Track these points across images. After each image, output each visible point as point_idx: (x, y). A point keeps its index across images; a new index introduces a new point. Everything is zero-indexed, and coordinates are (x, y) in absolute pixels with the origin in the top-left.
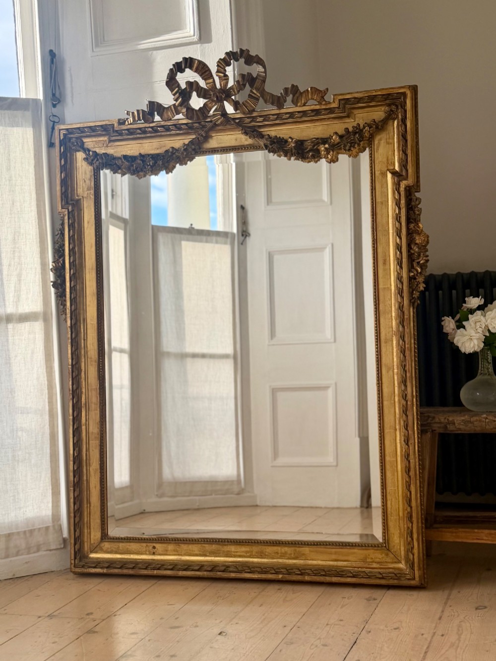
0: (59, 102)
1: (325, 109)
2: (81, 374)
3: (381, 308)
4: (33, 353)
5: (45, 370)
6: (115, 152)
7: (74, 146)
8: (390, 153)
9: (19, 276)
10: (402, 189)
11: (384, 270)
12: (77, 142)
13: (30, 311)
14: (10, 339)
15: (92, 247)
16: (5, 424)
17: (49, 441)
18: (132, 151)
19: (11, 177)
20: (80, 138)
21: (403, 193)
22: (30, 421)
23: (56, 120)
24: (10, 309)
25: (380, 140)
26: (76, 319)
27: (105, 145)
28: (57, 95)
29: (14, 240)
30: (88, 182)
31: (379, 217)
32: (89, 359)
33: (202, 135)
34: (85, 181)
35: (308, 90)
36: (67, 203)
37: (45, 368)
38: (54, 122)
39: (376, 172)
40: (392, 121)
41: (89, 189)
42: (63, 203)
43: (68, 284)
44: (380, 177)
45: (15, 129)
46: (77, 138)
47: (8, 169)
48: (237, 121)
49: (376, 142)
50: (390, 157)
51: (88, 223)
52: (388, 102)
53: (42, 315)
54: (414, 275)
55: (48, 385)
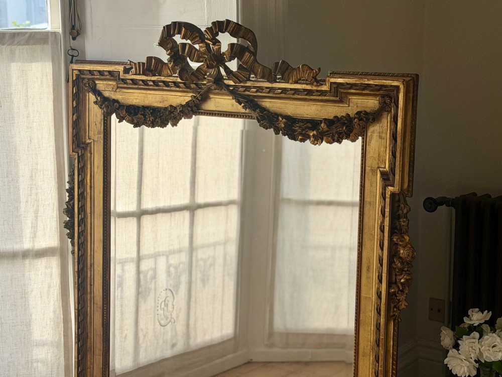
0: (78, 34)
1: (317, 91)
2: (87, 318)
3: (361, 318)
4: (49, 287)
5: (61, 304)
6: (123, 98)
7: (86, 87)
8: (382, 149)
9: (36, 212)
10: (388, 196)
11: (368, 278)
12: (89, 84)
13: (47, 246)
14: (27, 274)
15: (100, 193)
16: (20, 355)
17: (64, 372)
18: (138, 101)
19: (29, 114)
20: (93, 80)
21: (388, 200)
22: (46, 352)
23: (75, 53)
24: (27, 245)
25: (373, 132)
26: (83, 264)
27: (114, 90)
28: (77, 26)
29: (31, 177)
30: (98, 125)
31: (366, 217)
32: (95, 305)
33: (197, 99)
34: (96, 124)
35: (299, 68)
36: (78, 146)
37: (61, 302)
38: (73, 56)
39: (367, 168)
40: (386, 113)
41: (99, 133)
42: (74, 147)
43: (76, 229)
44: (370, 174)
45: (34, 65)
46: (89, 79)
47: (26, 106)
48: (231, 88)
49: (369, 134)
50: (382, 154)
51: (98, 167)
52: (381, 92)
53: (59, 250)
54: (395, 292)
55: (63, 319)
